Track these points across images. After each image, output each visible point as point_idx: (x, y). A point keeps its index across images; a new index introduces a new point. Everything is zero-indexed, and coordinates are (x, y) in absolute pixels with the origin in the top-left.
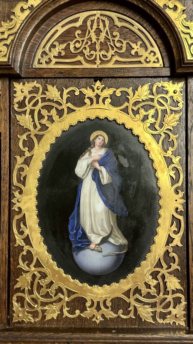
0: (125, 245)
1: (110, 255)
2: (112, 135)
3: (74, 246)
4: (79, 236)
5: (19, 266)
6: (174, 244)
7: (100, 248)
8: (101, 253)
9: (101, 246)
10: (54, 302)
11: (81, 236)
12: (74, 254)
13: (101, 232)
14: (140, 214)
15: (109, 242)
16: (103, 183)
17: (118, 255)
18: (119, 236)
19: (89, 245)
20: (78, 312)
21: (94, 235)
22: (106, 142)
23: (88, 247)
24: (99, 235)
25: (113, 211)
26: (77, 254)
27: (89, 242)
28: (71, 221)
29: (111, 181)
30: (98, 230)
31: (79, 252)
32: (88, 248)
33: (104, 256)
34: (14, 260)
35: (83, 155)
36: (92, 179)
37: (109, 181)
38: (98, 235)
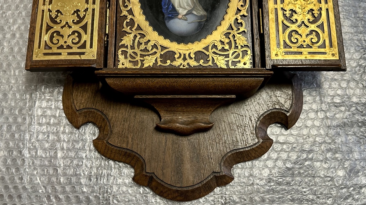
0: (205, 15)
3: (166, 16)
4: (170, 10)
5: (123, 30)
6: (241, 14)
7: (186, 17)
8: (187, 21)
9: (187, 16)
10: (150, 54)
11: (172, 9)
12: (166, 22)
13: (186, 7)
15: (193, 14)
17: (199, 22)
18: (200, 9)
19: (178, 15)
20: (169, 62)
21: (181, 9)
23: (177, 17)
24: (185, 9)
26: (168, 22)
30: (184, 6)
31: (170, 20)
32: (177, 18)
33: (189, 23)
34: (120, 26)
38: (184, 8)
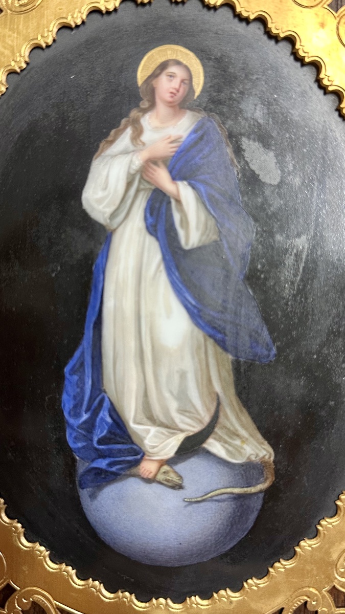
0: (264, 464)
1: (211, 499)
2: (219, 60)
3: (82, 467)
4: (100, 433)
7: (176, 472)
8: (181, 491)
9: (180, 467)
11: (109, 432)
12: (84, 494)
13: (178, 419)
14: (319, 353)
15: (208, 453)
16: (187, 243)
17: (239, 497)
18: (243, 432)
19: (137, 463)
21: (153, 430)
22: (198, 89)
23: (134, 471)
24: (171, 427)
25: (222, 344)
26: (93, 496)
27: (137, 454)
28: (70, 379)
29: (215, 237)
30: (166, 412)
31: (100, 487)
32: (134, 476)
33: (191, 503)
35: (110, 138)
36: (148, 228)
37: (208, 235)
38: (167, 427)
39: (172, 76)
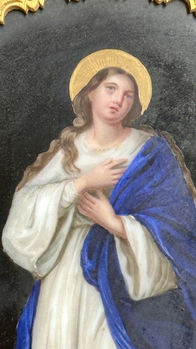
2: (170, 67)
16: (136, 294)
22: (145, 102)
29: (171, 284)
35: (36, 164)
36: (85, 275)
37: (163, 283)
39: (112, 87)
